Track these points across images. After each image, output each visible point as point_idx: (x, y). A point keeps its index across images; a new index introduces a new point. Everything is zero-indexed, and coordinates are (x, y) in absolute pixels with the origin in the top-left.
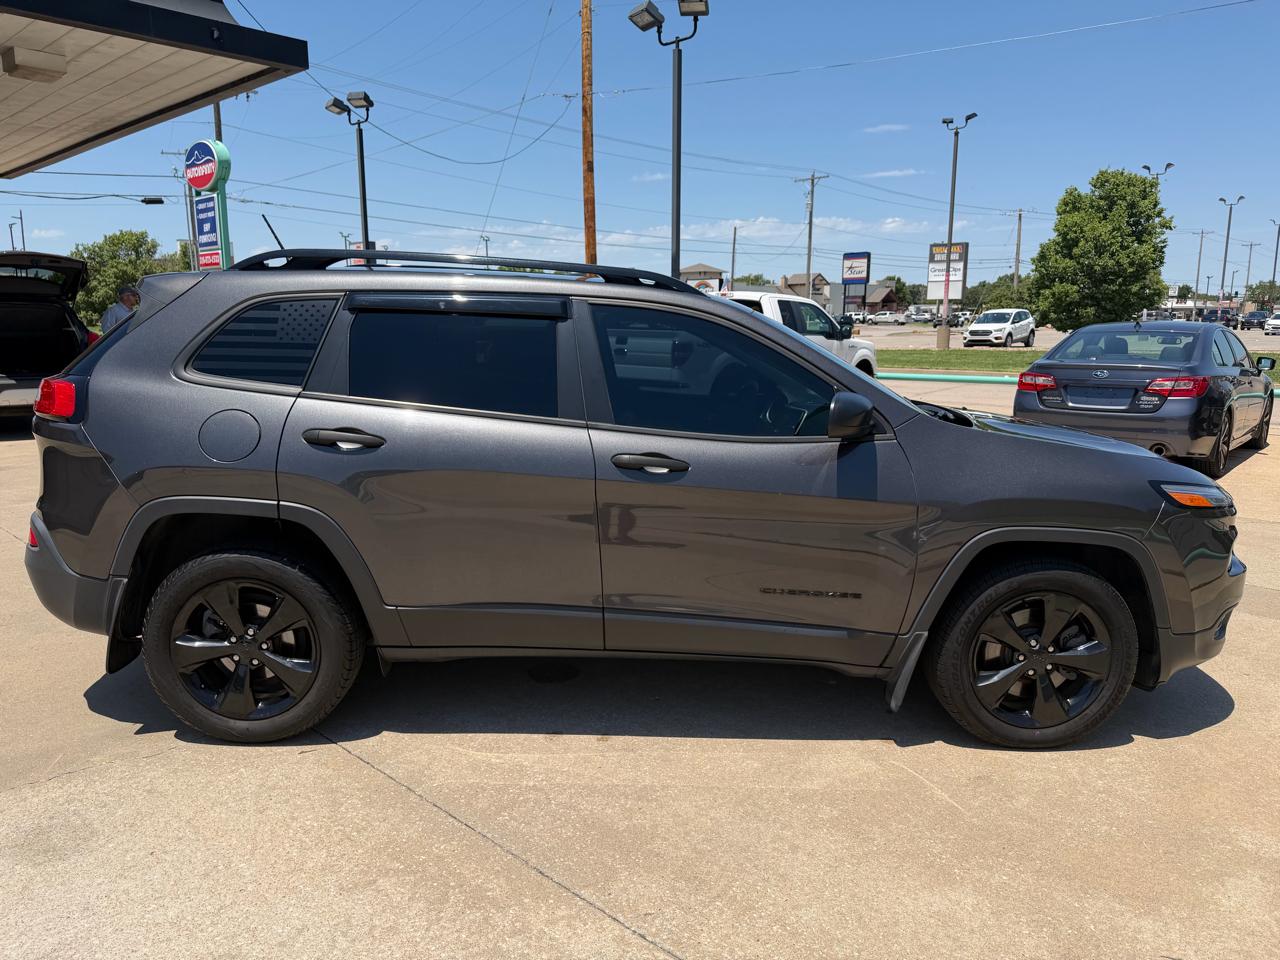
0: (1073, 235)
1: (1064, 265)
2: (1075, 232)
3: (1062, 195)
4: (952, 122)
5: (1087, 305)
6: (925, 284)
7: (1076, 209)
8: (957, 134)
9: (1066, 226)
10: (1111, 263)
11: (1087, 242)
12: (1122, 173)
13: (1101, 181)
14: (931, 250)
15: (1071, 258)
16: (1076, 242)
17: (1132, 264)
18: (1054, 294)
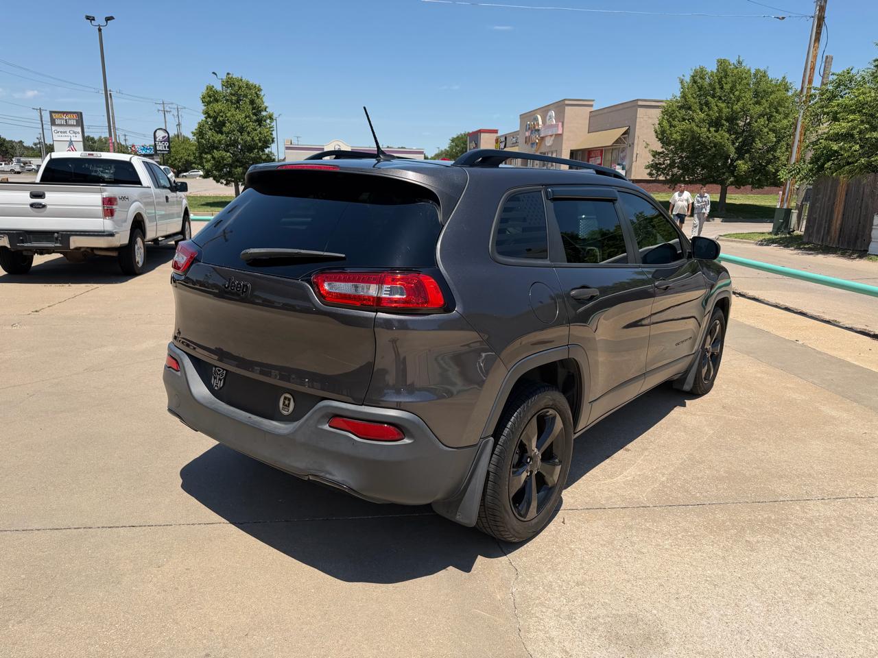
0: (221, 119)
1: (218, 138)
2: (222, 117)
3: (204, 91)
4: (94, 20)
5: (237, 166)
6: (52, 143)
7: (217, 101)
8: (100, 30)
9: (215, 111)
10: (249, 139)
11: (231, 124)
12: (241, 80)
13: (229, 83)
14: (51, 116)
15: (222, 134)
16: (223, 124)
17: (260, 140)
18: (214, 158)
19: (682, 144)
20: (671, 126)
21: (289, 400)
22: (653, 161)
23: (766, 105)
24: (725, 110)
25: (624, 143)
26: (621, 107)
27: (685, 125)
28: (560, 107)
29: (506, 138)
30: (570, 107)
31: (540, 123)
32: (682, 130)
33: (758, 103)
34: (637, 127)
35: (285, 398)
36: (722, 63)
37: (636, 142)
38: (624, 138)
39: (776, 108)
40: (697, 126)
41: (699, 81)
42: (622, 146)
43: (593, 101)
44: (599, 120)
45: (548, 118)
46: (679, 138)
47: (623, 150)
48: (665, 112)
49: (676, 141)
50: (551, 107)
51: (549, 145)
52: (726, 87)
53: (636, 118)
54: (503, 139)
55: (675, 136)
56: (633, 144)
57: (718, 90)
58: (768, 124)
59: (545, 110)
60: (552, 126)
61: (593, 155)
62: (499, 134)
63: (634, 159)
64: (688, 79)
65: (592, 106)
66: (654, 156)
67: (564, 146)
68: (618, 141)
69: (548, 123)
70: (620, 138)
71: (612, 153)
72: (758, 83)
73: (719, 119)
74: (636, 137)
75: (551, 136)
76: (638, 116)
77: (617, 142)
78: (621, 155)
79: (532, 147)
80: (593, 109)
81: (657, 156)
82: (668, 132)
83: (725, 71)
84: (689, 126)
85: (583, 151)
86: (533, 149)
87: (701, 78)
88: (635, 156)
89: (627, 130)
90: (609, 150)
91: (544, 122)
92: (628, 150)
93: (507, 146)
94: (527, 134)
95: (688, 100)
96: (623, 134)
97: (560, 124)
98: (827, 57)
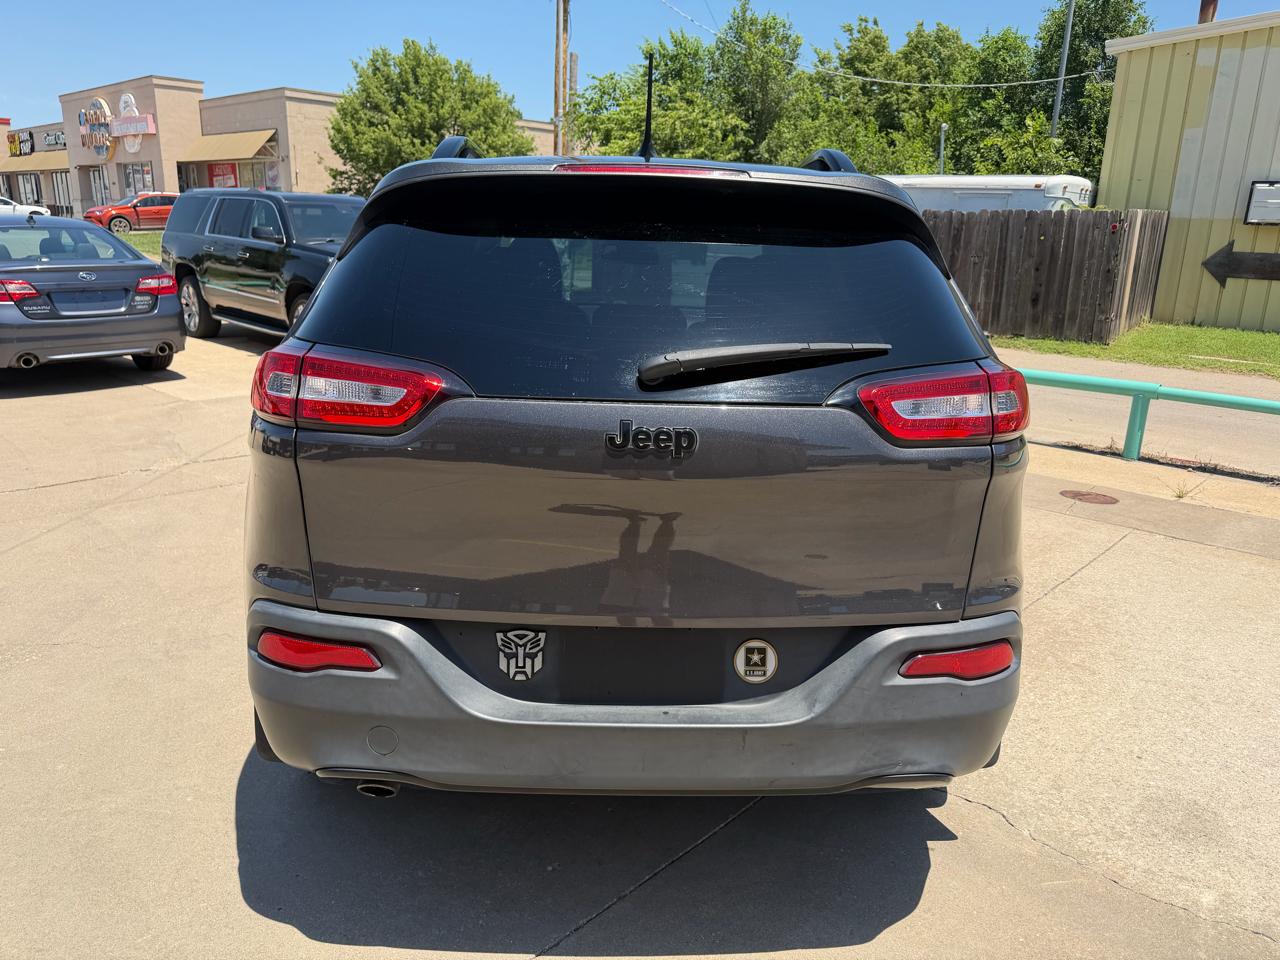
19: (376, 160)
20: (357, 133)
21: (762, 651)
22: (333, 184)
23: (480, 111)
24: (430, 116)
25: (272, 155)
26: (255, 97)
27: (378, 133)
28: (145, 88)
29: (31, 135)
30: (161, 90)
31: (108, 113)
32: (374, 139)
33: (467, 107)
34: (290, 131)
35: (750, 651)
36: (409, 46)
37: (292, 154)
38: (271, 147)
39: (491, 118)
40: (395, 135)
41: (382, 68)
42: (268, 159)
43: (202, 83)
44: (217, 115)
45: (122, 105)
46: (372, 151)
47: (272, 166)
48: (343, 111)
49: (366, 155)
50: (124, 87)
51: (132, 151)
52: (425, 81)
53: (286, 117)
54: (26, 136)
55: (365, 148)
56: (287, 157)
57: (412, 85)
58: (486, 139)
59: (114, 91)
60: (131, 120)
61: (217, 171)
62: (13, 127)
63: (294, 181)
64: (364, 64)
65: (200, 91)
66: (334, 177)
67: (164, 155)
68: (262, 151)
69: (124, 113)
70: (264, 147)
71: (253, 170)
72: (461, 80)
73: (421, 126)
74: (291, 148)
75: (135, 136)
76: (288, 114)
77: (259, 153)
78: (270, 174)
79: (98, 153)
80: (203, 97)
81: (338, 178)
82: (354, 141)
83: (417, 58)
84: (383, 135)
85: (199, 164)
86: (101, 157)
87: (385, 64)
88: (293, 175)
89: (274, 134)
90: (247, 164)
91: (115, 111)
92: (281, 167)
93: (36, 148)
94: (84, 130)
95: (372, 95)
96: (269, 141)
97: (150, 117)
98: (571, 55)
